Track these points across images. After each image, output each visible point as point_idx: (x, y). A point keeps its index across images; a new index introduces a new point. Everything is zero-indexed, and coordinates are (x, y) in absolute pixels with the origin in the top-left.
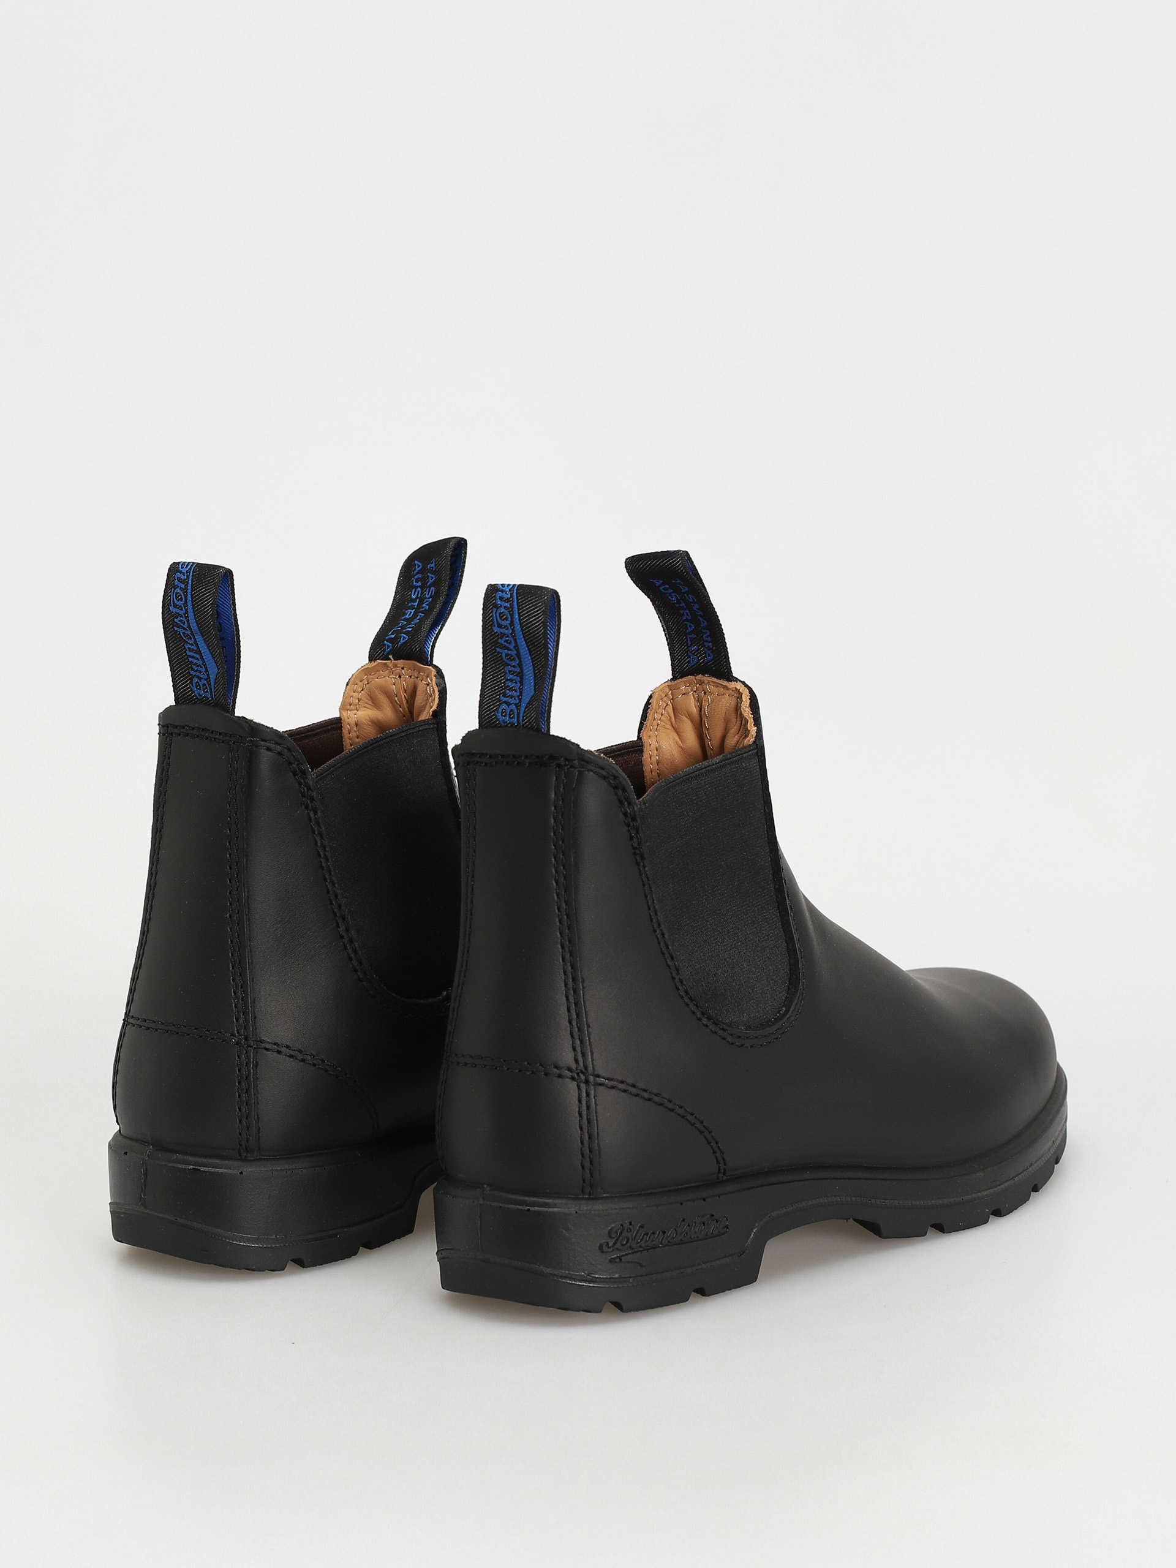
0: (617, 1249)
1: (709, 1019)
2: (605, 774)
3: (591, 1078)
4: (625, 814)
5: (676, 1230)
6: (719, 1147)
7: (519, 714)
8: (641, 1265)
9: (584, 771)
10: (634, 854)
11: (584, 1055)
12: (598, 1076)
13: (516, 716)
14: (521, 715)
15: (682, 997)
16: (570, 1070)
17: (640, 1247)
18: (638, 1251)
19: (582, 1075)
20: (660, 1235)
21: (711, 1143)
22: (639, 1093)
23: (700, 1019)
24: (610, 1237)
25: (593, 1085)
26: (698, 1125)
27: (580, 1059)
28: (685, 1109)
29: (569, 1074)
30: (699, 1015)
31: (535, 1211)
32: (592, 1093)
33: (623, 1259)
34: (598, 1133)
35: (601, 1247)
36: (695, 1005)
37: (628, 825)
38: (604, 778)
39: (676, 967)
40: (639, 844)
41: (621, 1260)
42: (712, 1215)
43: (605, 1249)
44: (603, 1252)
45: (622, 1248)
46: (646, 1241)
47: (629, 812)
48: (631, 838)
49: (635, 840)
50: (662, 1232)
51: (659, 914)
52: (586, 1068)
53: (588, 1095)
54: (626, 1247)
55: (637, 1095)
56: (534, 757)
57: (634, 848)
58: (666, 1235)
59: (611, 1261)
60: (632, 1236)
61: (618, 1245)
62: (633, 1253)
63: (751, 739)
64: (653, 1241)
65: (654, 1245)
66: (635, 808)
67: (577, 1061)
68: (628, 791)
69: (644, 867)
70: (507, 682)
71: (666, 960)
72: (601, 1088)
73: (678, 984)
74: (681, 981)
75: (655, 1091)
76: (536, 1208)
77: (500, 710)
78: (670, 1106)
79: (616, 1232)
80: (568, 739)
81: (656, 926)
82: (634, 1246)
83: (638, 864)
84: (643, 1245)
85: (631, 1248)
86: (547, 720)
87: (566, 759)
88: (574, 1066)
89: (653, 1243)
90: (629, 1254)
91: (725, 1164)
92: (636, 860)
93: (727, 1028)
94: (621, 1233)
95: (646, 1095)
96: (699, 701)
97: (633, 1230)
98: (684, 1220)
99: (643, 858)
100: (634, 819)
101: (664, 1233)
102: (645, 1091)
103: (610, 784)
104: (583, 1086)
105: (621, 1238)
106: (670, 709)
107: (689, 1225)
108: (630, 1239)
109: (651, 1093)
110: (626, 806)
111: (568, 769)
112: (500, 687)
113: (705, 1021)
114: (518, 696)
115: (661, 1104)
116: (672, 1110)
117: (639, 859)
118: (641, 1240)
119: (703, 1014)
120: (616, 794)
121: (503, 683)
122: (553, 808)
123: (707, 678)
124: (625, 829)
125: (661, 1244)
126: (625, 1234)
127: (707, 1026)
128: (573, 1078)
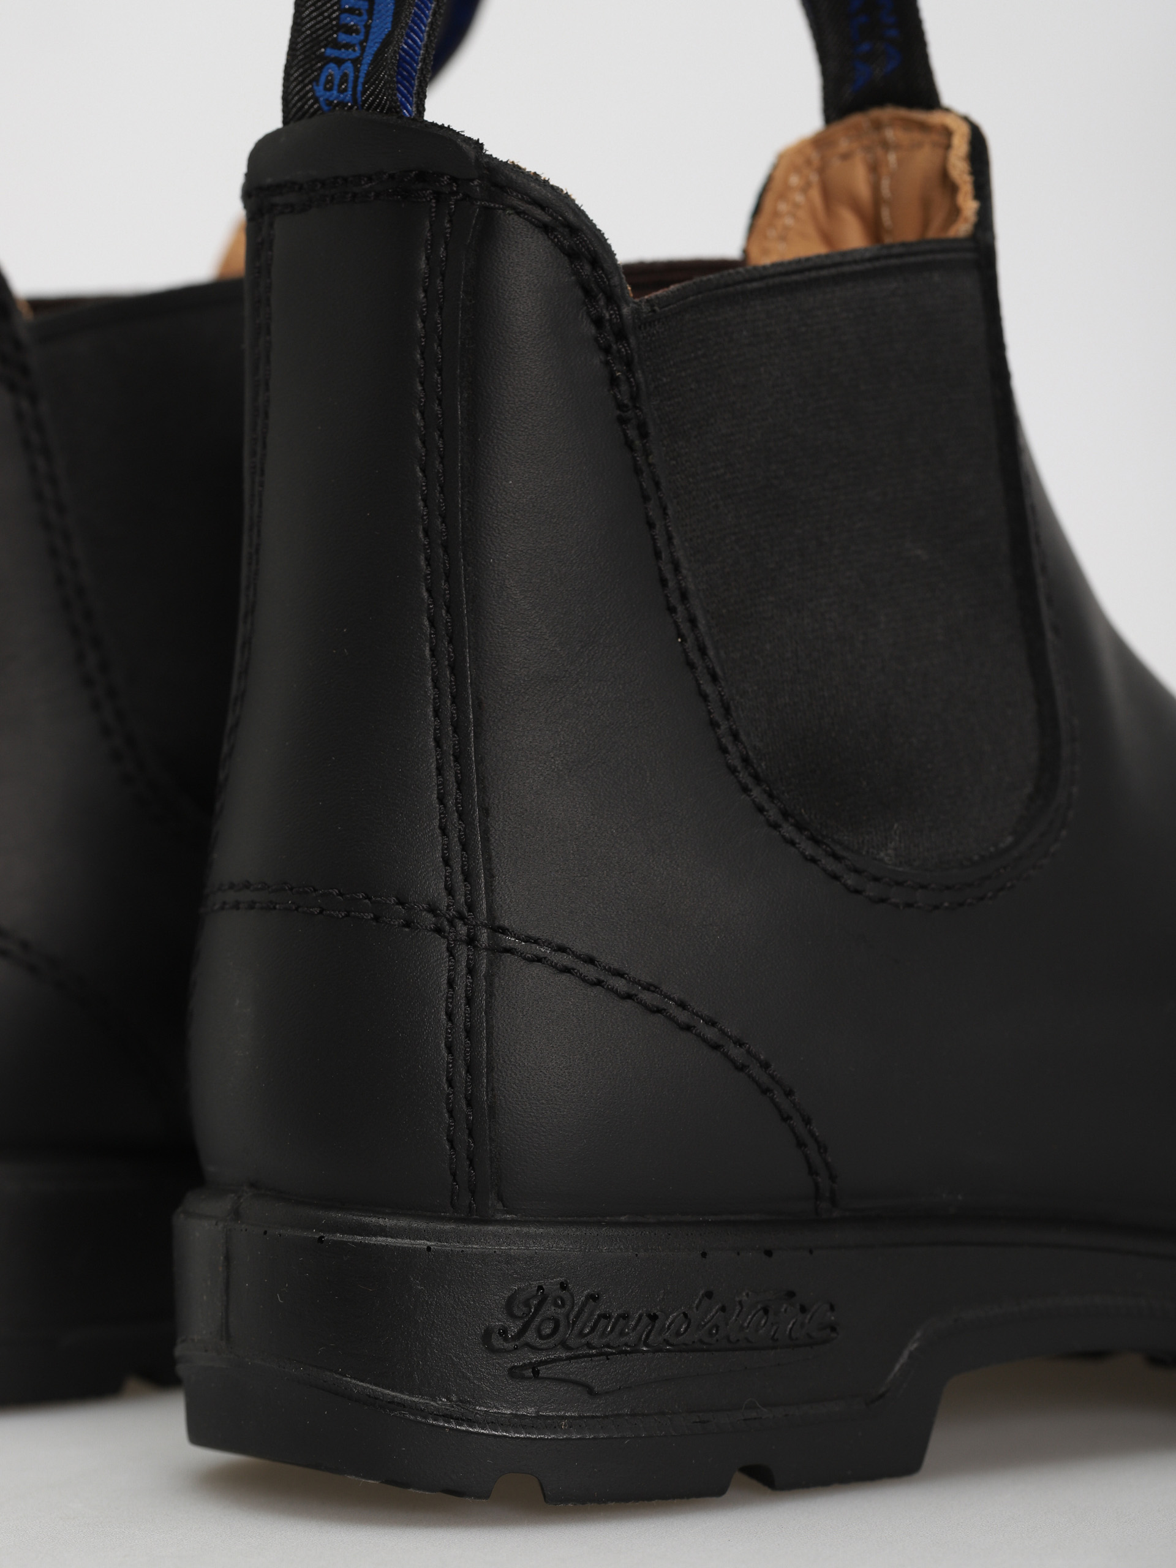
0: (528, 1345)
1: (800, 827)
2: (547, 219)
3: (484, 936)
4: (598, 322)
5: (685, 1315)
6: (812, 1133)
7: (356, 78)
8: (591, 1391)
9: (494, 208)
10: (622, 421)
11: (467, 877)
12: (504, 931)
13: (350, 85)
14: (361, 80)
15: (733, 770)
16: (432, 910)
17: (589, 1346)
18: (584, 1356)
19: (459, 924)
20: (642, 1324)
21: (789, 1118)
22: (602, 978)
23: (775, 826)
24: (512, 1315)
25: (486, 949)
26: (755, 1070)
27: (461, 888)
28: (721, 1030)
29: (429, 919)
30: (773, 813)
31: (335, 1243)
32: (483, 968)
33: (543, 1371)
34: (489, 1062)
35: (487, 1335)
36: (765, 791)
37: (607, 350)
38: (546, 228)
39: (722, 700)
40: (635, 397)
41: (536, 1373)
42: (791, 1294)
43: (497, 1342)
44: (493, 1350)
45: (538, 1342)
46: (603, 1334)
47: (607, 316)
48: (613, 381)
49: (624, 387)
50: (649, 1316)
51: (684, 572)
52: (471, 907)
53: (471, 971)
54: (552, 1341)
55: (599, 983)
56: (385, 176)
57: (621, 406)
58: (658, 1324)
59: (514, 1373)
60: (567, 1316)
61: (531, 1336)
62: (569, 1359)
63: (963, 228)
64: (622, 1334)
65: (626, 1345)
66: (626, 310)
67: (450, 891)
68: (605, 266)
69: (647, 453)
70: (343, 16)
71: (697, 681)
72: (508, 958)
73: (727, 741)
74: (735, 736)
75: (645, 978)
76: (339, 1236)
77: (323, 79)
78: (683, 1017)
79: (527, 1303)
80: (458, 129)
81: (675, 600)
82: (571, 1342)
83: (629, 445)
84: (595, 1340)
85: (564, 1345)
86: (418, 93)
87: (453, 179)
88: (444, 901)
89: (623, 1339)
90: (559, 1359)
91: (833, 1178)
92: (625, 435)
93: (845, 854)
94: (538, 1308)
95: (620, 984)
96: (874, 169)
97: (568, 1303)
98: (709, 1295)
99: (644, 435)
100: (621, 335)
101: (653, 1318)
102: (620, 974)
103: (561, 248)
104: (463, 952)
105: (538, 1319)
106: (815, 194)
107: (723, 1309)
108: (563, 1323)
109: (636, 982)
110: (602, 303)
111: (457, 201)
112: (328, 30)
113: (788, 830)
114: (361, 43)
115: (659, 1011)
116: (688, 1028)
117: (632, 433)
118: (593, 1329)
119: (785, 814)
120: (576, 273)
121: (335, 19)
122: (422, 295)
123: (887, 113)
124: (598, 359)
125: (646, 1345)
126: (550, 1310)
127: (792, 843)
128: (439, 930)
